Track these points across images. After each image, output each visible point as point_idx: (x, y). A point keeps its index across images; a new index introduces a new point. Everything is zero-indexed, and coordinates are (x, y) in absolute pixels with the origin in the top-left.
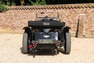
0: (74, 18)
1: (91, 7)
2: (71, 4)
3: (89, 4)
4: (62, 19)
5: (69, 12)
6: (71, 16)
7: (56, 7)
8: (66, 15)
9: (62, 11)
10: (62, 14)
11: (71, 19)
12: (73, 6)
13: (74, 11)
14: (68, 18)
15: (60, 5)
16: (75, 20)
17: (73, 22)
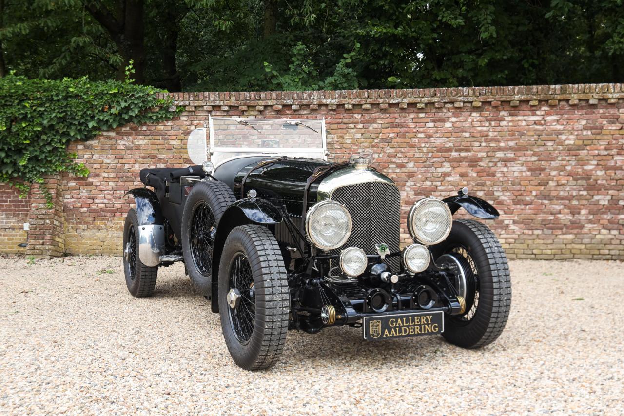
0: (617, 158)
2: (600, 85)
4: (543, 162)
5: (585, 128)
6: (595, 147)
7: (508, 100)
8: (567, 142)
9: (542, 122)
10: (542, 135)
11: (595, 163)
12: (610, 96)
13: (617, 119)
14: (574, 157)
15: (532, 89)
16: (616, 171)
17: (604, 182)
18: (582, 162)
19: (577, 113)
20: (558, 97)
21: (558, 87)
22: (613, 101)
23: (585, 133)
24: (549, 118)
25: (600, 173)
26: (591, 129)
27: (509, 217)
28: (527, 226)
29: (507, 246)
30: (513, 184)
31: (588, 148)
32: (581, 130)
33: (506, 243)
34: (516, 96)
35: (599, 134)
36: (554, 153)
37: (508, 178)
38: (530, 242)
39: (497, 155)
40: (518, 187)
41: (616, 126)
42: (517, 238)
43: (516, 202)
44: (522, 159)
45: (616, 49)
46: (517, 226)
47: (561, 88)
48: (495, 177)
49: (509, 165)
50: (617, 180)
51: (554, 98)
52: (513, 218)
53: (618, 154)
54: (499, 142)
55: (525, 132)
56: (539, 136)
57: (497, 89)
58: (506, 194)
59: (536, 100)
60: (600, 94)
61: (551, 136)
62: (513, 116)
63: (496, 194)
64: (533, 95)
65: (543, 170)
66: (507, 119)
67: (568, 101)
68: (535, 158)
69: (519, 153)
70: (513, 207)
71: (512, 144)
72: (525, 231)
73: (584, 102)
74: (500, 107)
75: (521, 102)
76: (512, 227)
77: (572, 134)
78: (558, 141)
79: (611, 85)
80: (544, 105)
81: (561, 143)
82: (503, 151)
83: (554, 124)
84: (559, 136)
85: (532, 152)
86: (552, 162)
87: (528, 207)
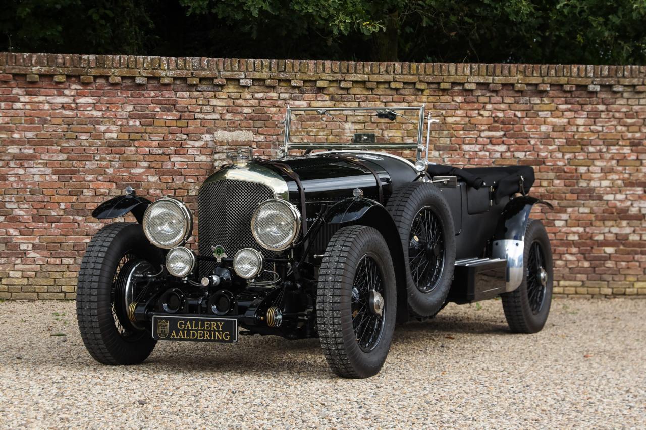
0: (174, 159)
1: (301, 83)
2: (149, 58)
3: (288, 62)
4: (74, 162)
5: (131, 117)
6: (145, 143)
7: (23, 72)
8: (108, 135)
9: (73, 105)
10: (72, 124)
11: (146, 164)
12: (163, 74)
13: (174, 105)
14: (117, 156)
15: (56, 58)
16: (174, 177)
17: (158, 191)
18: (128, 163)
19: (121, 95)
20: (93, 72)
21: (92, 57)
22: (166, 81)
23: (131, 123)
24: (82, 100)
25: (152, 179)
26: (140, 117)
27: (27, 239)
28: (53, 252)
29: (25, 281)
30: (33, 192)
31: (136, 143)
32: (127, 119)
33: (23, 277)
34: (35, 68)
35: (149, 125)
36: (90, 149)
37: (25, 184)
38: (57, 275)
39: (10, 151)
40: (39, 197)
41: (173, 116)
42: (39, 269)
43: (37, 219)
44: (46, 157)
45: (196, 8)
46: (38, 253)
47: (96, 58)
48: (7, 182)
49: (26, 166)
50: (175, 189)
51: (87, 72)
52: (32, 242)
53: (177, 153)
54: (12, 132)
55: (49, 118)
56: (69, 125)
57: (7, 55)
58: (22, 206)
59: (61, 74)
60: (150, 71)
61: (85, 126)
62: (31, 95)
63: (8, 206)
64: (58, 67)
65: (74, 173)
66: (22, 99)
67: (106, 77)
68: (63, 157)
69: (40, 148)
70: (33, 225)
71: (30, 135)
72: (49, 259)
73: (130, 81)
74: (13, 83)
75: (42, 76)
76: (32, 254)
77: (114, 124)
78: (94, 133)
79: (164, 58)
80: (74, 83)
81: (99, 137)
82: (18, 145)
83: (89, 109)
84: (97, 126)
85: (59, 148)
86: (87, 163)
87: (54, 225)
